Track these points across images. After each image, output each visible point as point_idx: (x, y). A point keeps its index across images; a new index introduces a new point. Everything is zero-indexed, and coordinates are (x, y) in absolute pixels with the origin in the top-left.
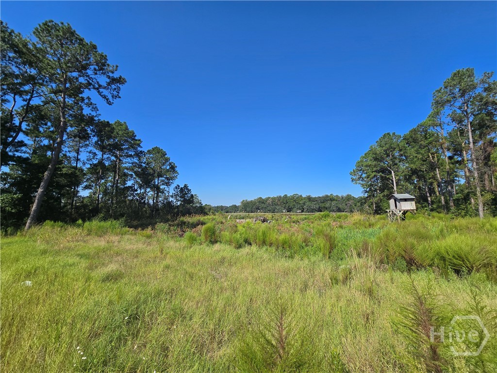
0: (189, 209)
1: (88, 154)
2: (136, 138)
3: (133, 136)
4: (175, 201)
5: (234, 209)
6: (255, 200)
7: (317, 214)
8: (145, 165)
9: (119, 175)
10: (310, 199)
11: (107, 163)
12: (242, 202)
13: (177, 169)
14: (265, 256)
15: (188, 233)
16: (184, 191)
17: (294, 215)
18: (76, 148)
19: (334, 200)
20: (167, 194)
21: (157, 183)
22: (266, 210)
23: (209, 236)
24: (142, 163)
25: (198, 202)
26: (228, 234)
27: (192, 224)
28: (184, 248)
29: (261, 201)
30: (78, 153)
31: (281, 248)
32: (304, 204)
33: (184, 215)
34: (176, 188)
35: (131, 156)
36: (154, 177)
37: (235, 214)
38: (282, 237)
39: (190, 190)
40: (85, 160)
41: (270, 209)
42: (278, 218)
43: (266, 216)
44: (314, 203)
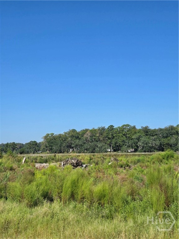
5: (34, 147)
6: (66, 133)
7: (157, 154)
10: (146, 131)
12: (46, 137)
17: (122, 155)
22: (81, 148)
29: (75, 135)
32: (138, 139)
37: (34, 155)
41: (88, 147)
42: (98, 161)
43: (80, 158)
44: (153, 138)
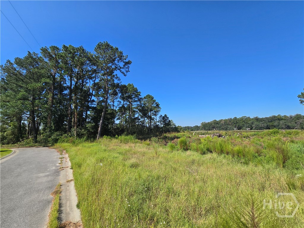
0: (168, 129)
1: (117, 102)
2: (138, 91)
3: (136, 90)
4: (160, 124)
5: (197, 128)
6: (211, 122)
7: (266, 131)
8: (143, 105)
9: (131, 112)
10: (257, 119)
11: (126, 106)
12: (202, 124)
13: (160, 106)
14: (224, 161)
15: (170, 144)
16: (164, 119)
17: (244, 132)
18: (113, 100)
19: (282, 119)
20: (156, 121)
21: (150, 115)
22: (220, 128)
23: (183, 146)
24: (142, 104)
25: (174, 124)
26: (195, 144)
27: (171, 138)
28: (168, 152)
29: (216, 122)
30: (113, 102)
31: (236, 156)
32: (252, 123)
33: (166, 132)
34: (160, 117)
35: (136, 101)
36: (148, 111)
37: (198, 131)
38: (236, 148)
39: (168, 117)
40: (117, 105)
41: (224, 128)
42: (230, 134)
43: (221, 133)
44: (262, 122)
